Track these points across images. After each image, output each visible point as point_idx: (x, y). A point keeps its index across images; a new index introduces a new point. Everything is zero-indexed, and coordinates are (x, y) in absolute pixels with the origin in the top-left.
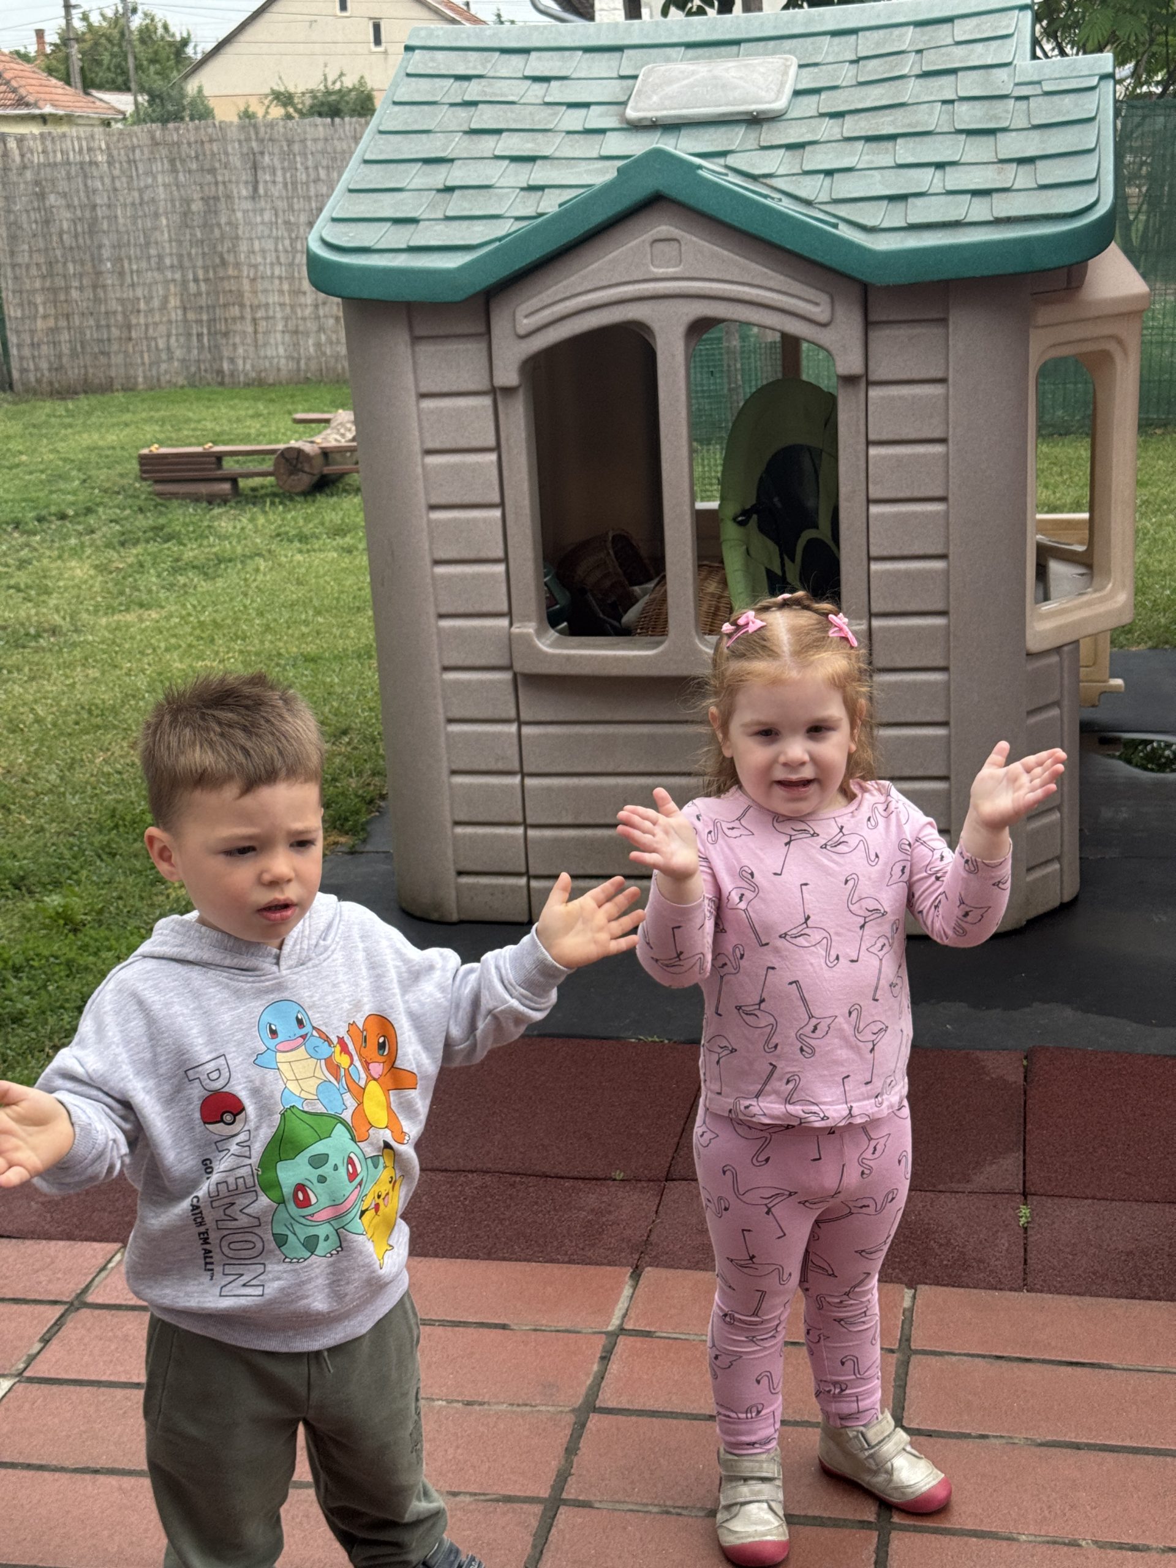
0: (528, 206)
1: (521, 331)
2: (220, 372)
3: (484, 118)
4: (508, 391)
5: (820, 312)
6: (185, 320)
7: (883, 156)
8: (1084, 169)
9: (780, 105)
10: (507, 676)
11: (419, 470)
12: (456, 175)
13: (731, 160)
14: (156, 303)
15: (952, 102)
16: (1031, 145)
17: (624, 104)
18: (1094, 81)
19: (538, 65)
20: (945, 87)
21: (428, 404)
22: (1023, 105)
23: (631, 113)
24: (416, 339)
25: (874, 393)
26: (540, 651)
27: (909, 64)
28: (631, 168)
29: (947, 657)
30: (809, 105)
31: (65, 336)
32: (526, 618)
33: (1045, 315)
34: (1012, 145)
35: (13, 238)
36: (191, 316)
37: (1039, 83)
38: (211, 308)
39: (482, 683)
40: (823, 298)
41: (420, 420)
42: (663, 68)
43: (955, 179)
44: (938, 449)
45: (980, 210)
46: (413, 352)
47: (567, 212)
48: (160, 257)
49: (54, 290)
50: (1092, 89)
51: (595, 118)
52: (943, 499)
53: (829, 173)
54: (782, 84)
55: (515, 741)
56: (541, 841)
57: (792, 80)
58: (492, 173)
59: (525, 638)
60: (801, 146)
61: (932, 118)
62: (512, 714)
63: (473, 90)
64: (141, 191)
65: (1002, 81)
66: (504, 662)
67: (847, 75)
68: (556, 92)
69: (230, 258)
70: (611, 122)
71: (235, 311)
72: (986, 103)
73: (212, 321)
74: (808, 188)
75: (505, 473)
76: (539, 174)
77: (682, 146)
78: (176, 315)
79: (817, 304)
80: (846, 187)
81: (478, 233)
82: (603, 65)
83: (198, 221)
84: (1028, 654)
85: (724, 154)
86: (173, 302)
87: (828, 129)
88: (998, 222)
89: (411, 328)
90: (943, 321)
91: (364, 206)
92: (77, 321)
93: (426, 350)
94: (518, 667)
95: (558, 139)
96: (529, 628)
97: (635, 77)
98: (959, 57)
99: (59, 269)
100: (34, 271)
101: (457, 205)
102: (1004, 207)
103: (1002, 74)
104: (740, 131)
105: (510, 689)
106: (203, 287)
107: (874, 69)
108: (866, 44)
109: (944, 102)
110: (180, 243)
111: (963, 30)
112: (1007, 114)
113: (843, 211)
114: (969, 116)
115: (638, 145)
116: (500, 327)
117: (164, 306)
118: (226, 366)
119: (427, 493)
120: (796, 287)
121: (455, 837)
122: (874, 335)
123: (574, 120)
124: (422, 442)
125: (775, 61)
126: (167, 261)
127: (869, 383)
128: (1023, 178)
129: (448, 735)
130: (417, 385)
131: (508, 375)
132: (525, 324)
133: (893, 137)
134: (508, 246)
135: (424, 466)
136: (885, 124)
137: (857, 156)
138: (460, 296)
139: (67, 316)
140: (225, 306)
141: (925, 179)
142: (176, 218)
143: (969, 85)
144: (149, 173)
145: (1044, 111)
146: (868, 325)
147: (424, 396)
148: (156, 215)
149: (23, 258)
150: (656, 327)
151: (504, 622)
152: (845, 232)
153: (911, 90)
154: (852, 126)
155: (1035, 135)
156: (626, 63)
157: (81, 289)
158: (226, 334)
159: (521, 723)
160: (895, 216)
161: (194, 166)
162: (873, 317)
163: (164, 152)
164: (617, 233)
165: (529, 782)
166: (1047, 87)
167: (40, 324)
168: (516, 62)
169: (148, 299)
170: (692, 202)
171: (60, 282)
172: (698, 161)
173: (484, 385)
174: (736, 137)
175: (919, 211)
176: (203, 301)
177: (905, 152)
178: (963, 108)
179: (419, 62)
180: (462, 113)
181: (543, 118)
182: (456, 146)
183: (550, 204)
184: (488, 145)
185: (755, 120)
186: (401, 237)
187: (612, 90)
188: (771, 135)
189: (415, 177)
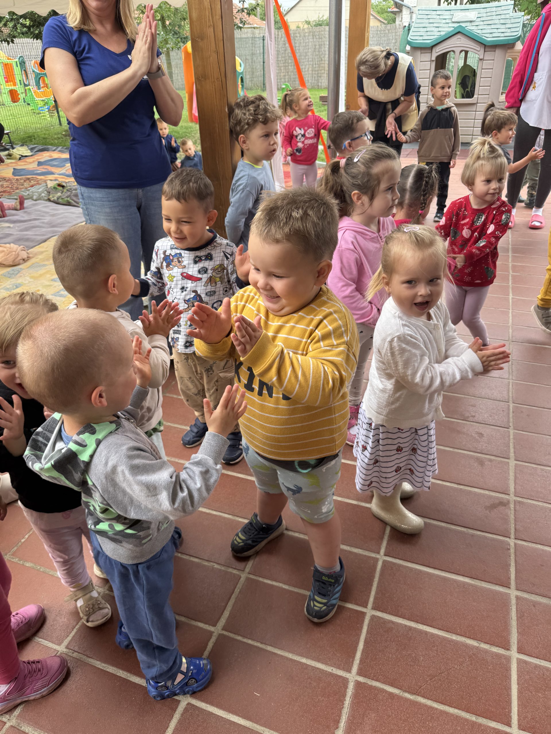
0: (439, 34)
2: (318, 86)
3: (431, 21)
4: (433, 61)
6: (312, 74)
7: (489, 27)
8: (517, 29)
9: (475, 19)
12: (428, 29)
13: (467, 27)
14: (306, 69)
16: (511, 26)
17: (451, 19)
19: (438, 13)
20: (499, 17)
21: (422, 63)
22: (510, 20)
23: (453, 20)
24: (421, 53)
25: (484, 61)
27: (494, 14)
28: (455, 28)
30: (479, 19)
31: (287, 77)
33: (509, 51)
34: (508, 26)
35: (278, 54)
36: (314, 72)
38: (318, 70)
41: (420, 65)
42: (457, 13)
43: (499, 30)
44: (491, 70)
45: (502, 35)
47: (446, 34)
48: (308, 59)
49: (285, 66)
50: (520, 17)
51: (447, 21)
52: (491, 78)
53: (482, 29)
54: (475, 16)
57: (477, 15)
58: (433, 29)
60: (478, 25)
61: (497, 22)
63: (429, 17)
64: (306, 43)
65: (507, 16)
67: (485, 15)
68: (441, 17)
69: (323, 59)
70: (450, 22)
71: (323, 71)
72: (505, 20)
73: (318, 74)
74: (478, 32)
76: (440, 29)
77: (463, 25)
78: (310, 72)
79: (478, 48)
80: (484, 31)
81: (432, 37)
82: (448, 13)
83: (317, 50)
84: (499, 102)
86: (310, 69)
87: (482, 23)
88: (505, 37)
89: (421, 51)
90: (495, 51)
91: (415, 34)
92: (289, 73)
93: (422, 54)
95: (442, 24)
97: (453, 15)
98: (502, 12)
99: (287, 61)
100: (282, 62)
101: (429, 33)
102: (506, 34)
103: (508, 15)
104: (469, 23)
106: (317, 66)
107: (489, 14)
108: (488, 10)
109: (499, 19)
110: (313, 55)
111: (503, 8)
112: (508, 21)
113: (483, 35)
114: (502, 21)
115: (456, 25)
116: (434, 50)
117: (308, 70)
118: (320, 84)
120: (476, 45)
122: (486, 53)
123: (444, 21)
125: (474, 13)
126: (310, 60)
128: (509, 30)
130: (421, 60)
131: (434, 58)
132: (437, 51)
133: (491, 24)
134: (437, 39)
136: (490, 22)
137: (486, 27)
138: (429, 46)
139: (288, 72)
140: (321, 70)
141: (495, 30)
142: (313, 49)
143: (503, 16)
144: (308, 39)
145: (513, 21)
146: (485, 51)
148: (309, 49)
149: (280, 59)
150: (456, 51)
152: (483, 37)
153: (494, 17)
154: (485, 23)
155: (511, 24)
156: (452, 12)
157: (291, 66)
158: (320, 77)
160: (491, 36)
161: (318, 37)
163: (311, 34)
164: (453, 37)
166: (514, 17)
167: (282, 74)
168: (435, 12)
169: (305, 68)
170: (464, 33)
171: (287, 64)
172: (464, 27)
173: (430, 60)
174: (468, 24)
175: (494, 35)
176: (316, 69)
177: (493, 26)
178: (501, 20)
179: (420, 12)
180: (428, 20)
181: (439, 21)
182: (427, 25)
183: (443, 33)
184: (432, 25)
185: (471, 22)
186: (421, 38)
187: (450, 17)
188: (473, 24)
189: (422, 30)
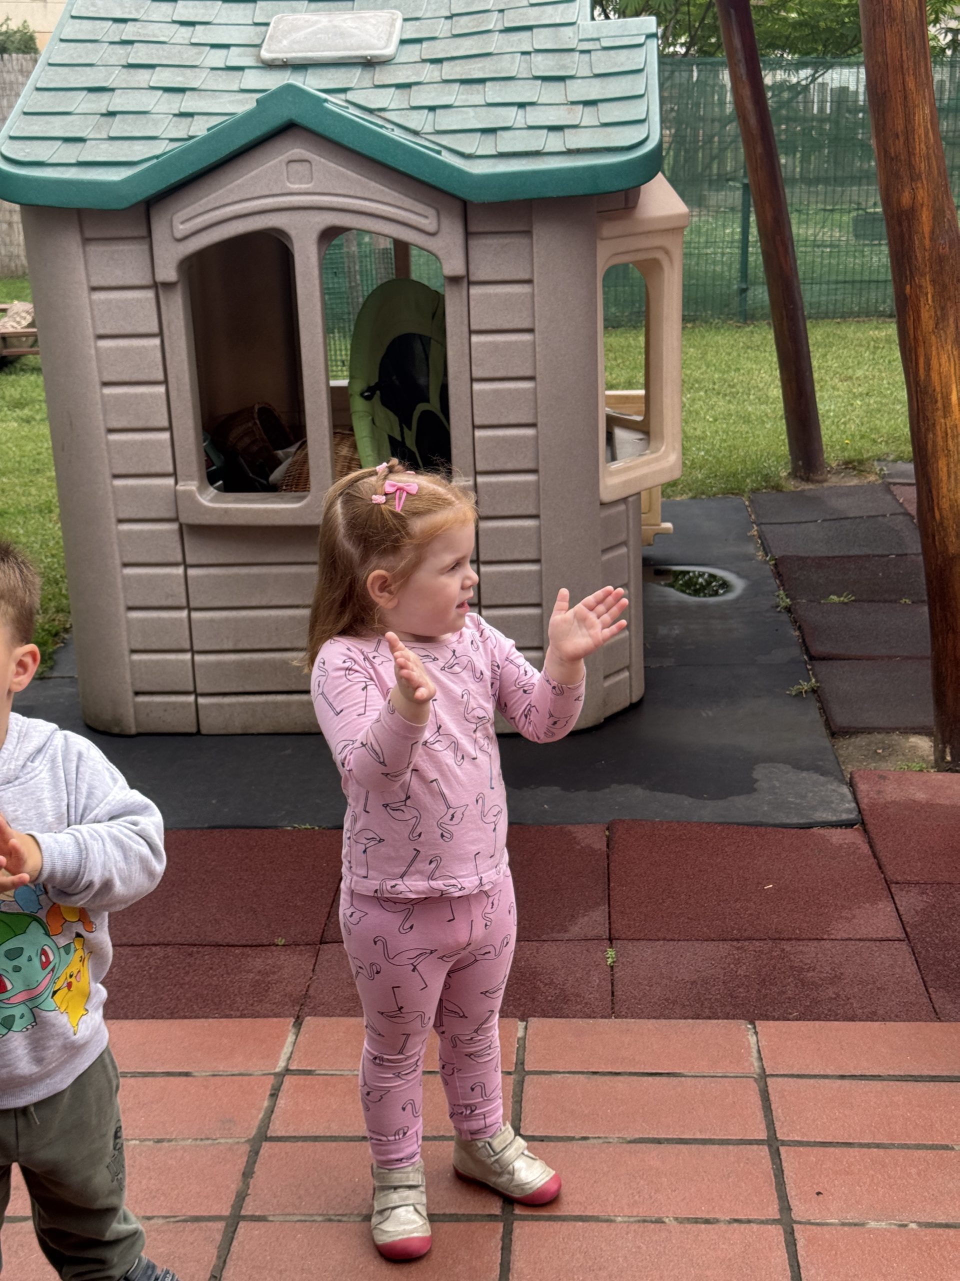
0: (181, 130)
1: (178, 235)
3: (139, 54)
4: (168, 286)
5: (429, 223)
7: (476, 95)
8: (635, 111)
9: (389, 51)
10: (174, 526)
11: (93, 352)
12: (117, 102)
13: (350, 96)
15: (529, 53)
16: (594, 90)
17: (259, 46)
18: (642, 39)
20: (524, 41)
21: (98, 296)
22: (586, 57)
23: (265, 54)
24: (86, 241)
25: (475, 291)
26: (201, 505)
27: (493, 21)
28: (268, 100)
29: (538, 507)
30: (413, 53)
32: (189, 478)
33: (608, 229)
34: (579, 90)
37: (598, 39)
39: (152, 532)
40: (431, 212)
41: (92, 310)
42: (291, 17)
43: (534, 116)
44: (527, 337)
45: (554, 142)
46: (84, 252)
47: (215, 135)
50: (640, 46)
51: (235, 58)
52: (531, 378)
53: (432, 109)
54: (391, 34)
55: (182, 581)
56: (207, 665)
57: (399, 31)
58: (148, 101)
59: (189, 495)
60: (408, 86)
61: (513, 66)
62: (179, 558)
63: (129, 31)
65: (568, 39)
66: (172, 515)
67: (443, 28)
68: (201, 34)
70: (249, 61)
72: (557, 56)
74: (415, 120)
75: (168, 356)
76: (189, 103)
77: (311, 83)
79: (426, 217)
80: (447, 121)
81: (139, 151)
82: (240, 13)
84: (602, 504)
85: (344, 90)
87: (429, 73)
88: (570, 152)
89: (82, 232)
90: (528, 233)
91: (37, 127)
93: (95, 250)
94: (184, 519)
95: (204, 74)
96: (192, 486)
97: (267, 24)
98: (533, 16)
101: (118, 127)
102: (574, 140)
103: (568, 31)
104: (358, 72)
105: (177, 537)
107: (464, 24)
108: (458, 3)
109: (523, 53)
112: (575, 64)
113: (445, 140)
114: (544, 65)
115: (273, 81)
116: (160, 231)
119: (100, 372)
120: (408, 202)
121: (132, 663)
122: (473, 243)
123: (218, 58)
124: (94, 328)
125: (384, 15)
127: (470, 283)
128: (588, 117)
129: (124, 577)
130: (88, 280)
131: (168, 272)
132: (181, 229)
133: (482, 81)
134: (163, 163)
135: (97, 349)
136: (476, 70)
137: (453, 95)
138: (125, 204)
141: (510, 116)
143: (543, 39)
145: (604, 63)
146: (468, 235)
147: (94, 289)
150: (293, 233)
151: (171, 481)
152: (447, 157)
153: (495, 43)
154: (450, 71)
155: (597, 82)
156: (260, 12)
159: (186, 566)
160: (487, 146)
162: (473, 228)
164: (258, 154)
165: (195, 615)
166: (605, 43)
168: (165, 9)
170: (320, 129)
172: (324, 96)
173: (147, 281)
174: (353, 76)
175: (507, 142)
177: (493, 93)
178: (538, 58)
179: (81, 6)
180: (120, 50)
181: (190, 56)
182: (116, 78)
183: (200, 128)
184: (143, 77)
185: (369, 63)
186: (71, 153)
187: (248, 35)
188: (383, 76)
189: (81, 103)
